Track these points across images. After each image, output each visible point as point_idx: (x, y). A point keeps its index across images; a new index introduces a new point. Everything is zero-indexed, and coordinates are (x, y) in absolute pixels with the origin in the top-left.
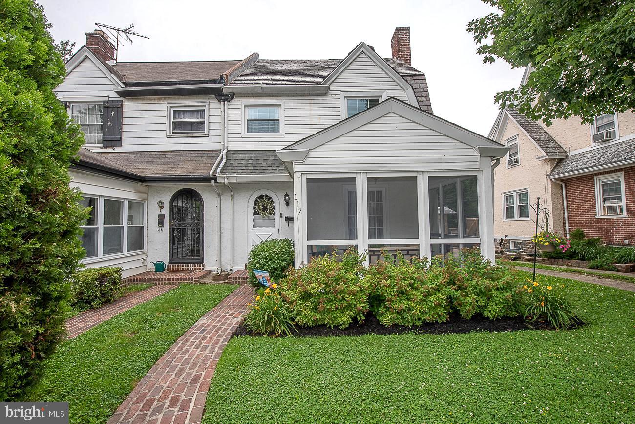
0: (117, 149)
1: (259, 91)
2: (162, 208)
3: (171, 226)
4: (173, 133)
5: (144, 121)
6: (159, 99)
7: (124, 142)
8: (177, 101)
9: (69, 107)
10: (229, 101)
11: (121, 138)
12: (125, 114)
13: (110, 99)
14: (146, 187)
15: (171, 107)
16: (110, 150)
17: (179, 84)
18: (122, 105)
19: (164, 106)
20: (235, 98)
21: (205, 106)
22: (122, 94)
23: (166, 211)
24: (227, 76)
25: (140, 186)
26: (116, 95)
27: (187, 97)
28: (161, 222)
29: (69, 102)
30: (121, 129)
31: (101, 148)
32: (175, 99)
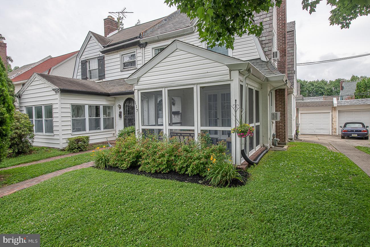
0: (104, 80)
1: (157, 38)
2: (120, 108)
3: (124, 117)
4: (124, 69)
5: (112, 64)
6: (117, 52)
7: (106, 76)
8: (124, 52)
9: (87, 62)
10: (145, 47)
11: (104, 75)
12: (106, 62)
13: (100, 56)
14: (114, 98)
15: (122, 55)
16: (101, 81)
17: (123, 42)
18: (104, 58)
19: (118, 56)
20: (148, 45)
21: (135, 52)
22: (103, 52)
23: (122, 110)
24: (142, 33)
25: (109, 98)
26: (101, 53)
27: (128, 48)
28: (120, 116)
29: (88, 60)
30: (104, 70)
31: (98, 80)
32: (123, 50)
